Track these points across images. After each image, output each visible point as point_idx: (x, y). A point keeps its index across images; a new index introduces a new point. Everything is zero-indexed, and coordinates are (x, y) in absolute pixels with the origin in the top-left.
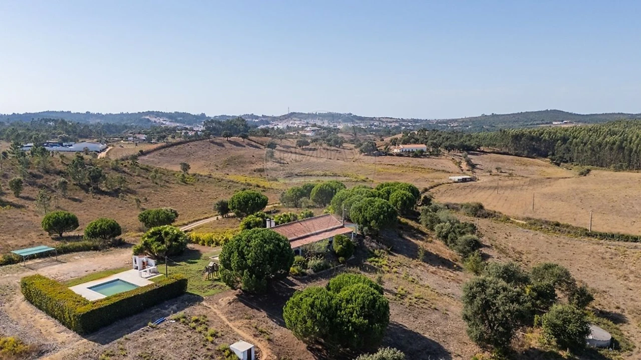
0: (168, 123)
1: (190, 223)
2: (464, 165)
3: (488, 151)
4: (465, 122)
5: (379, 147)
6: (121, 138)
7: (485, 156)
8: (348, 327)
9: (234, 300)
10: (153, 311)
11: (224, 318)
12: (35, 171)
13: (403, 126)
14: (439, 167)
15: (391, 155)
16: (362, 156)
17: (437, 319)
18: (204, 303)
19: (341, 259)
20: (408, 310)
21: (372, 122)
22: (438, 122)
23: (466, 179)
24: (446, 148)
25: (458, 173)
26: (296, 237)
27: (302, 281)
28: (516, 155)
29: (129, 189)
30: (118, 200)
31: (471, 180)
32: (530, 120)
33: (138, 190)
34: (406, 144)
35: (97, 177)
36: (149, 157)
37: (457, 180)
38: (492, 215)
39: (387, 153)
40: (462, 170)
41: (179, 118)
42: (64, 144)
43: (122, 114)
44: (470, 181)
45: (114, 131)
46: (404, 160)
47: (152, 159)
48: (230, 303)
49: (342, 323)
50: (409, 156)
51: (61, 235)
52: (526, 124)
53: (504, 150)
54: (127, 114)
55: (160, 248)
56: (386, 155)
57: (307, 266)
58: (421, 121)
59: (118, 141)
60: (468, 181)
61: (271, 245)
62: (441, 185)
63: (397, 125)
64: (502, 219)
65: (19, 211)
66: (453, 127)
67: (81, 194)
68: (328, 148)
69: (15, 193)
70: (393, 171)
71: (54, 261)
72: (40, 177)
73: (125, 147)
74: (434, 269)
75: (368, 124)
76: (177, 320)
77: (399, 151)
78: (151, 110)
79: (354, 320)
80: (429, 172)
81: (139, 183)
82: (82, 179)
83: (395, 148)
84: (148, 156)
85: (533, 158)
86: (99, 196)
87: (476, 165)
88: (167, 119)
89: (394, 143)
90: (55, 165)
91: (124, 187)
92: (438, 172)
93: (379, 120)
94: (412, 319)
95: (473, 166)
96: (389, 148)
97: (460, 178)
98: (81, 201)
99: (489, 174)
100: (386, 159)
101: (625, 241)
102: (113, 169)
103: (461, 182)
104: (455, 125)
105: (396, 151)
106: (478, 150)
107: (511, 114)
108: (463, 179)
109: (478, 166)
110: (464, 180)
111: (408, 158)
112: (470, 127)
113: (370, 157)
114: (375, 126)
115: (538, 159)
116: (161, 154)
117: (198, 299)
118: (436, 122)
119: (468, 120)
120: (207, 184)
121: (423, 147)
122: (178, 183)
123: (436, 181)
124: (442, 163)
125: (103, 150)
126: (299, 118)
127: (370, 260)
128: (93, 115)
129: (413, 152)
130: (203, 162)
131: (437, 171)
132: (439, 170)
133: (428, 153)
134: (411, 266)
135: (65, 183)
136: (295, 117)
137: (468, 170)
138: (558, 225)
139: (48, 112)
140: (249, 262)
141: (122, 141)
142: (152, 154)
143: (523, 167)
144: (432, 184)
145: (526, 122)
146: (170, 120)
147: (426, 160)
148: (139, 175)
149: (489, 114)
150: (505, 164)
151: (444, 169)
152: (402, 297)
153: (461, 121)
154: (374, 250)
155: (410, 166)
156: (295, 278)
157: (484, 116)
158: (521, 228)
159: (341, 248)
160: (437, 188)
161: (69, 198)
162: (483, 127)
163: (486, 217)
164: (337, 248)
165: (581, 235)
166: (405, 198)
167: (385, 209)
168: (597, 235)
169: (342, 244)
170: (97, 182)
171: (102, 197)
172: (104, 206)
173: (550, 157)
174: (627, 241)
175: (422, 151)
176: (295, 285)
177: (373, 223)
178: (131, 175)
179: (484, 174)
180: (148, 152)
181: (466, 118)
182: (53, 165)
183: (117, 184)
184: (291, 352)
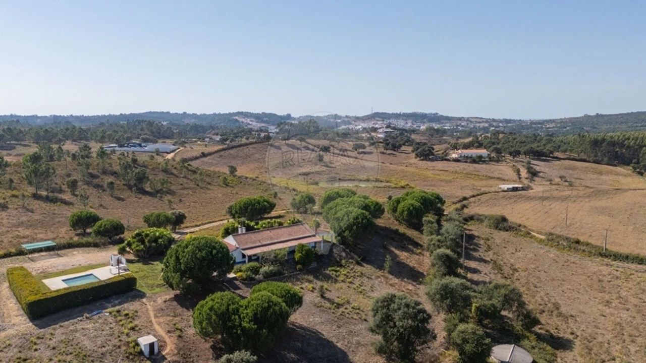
0: (254, 123)
1: (203, 224)
2: (524, 173)
3: (562, 157)
4: (563, 123)
5: (436, 152)
6: (199, 138)
7: (557, 163)
8: (237, 330)
9: (171, 300)
10: (97, 304)
11: (152, 314)
12: (95, 172)
13: (493, 126)
14: (496, 175)
15: (448, 160)
16: (417, 161)
17: (361, 329)
18: (144, 300)
19: (299, 266)
20: (336, 319)
21: (459, 122)
22: (532, 123)
23: (517, 188)
24: (511, 154)
25: (514, 181)
26: (260, 244)
27: (248, 286)
28: (595, 162)
29: (170, 190)
30: (156, 200)
31: (523, 189)
32: (641, 121)
33: (178, 191)
34: (467, 149)
35: (141, 178)
36: (209, 159)
37: (506, 189)
38: (513, 228)
39: (444, 158)
40: (520, 178)
41: (265, 119)
42: (143, 145)
43: (215, 114)
44: (521, 190)
45: (201, 131)
46: (461, 166)
47: (210, 161)
48: (165, 302)
49: (234, 327)
50: (466, 162)
51: (85, 231)
52: (635, 125)
53: (583, 156)
54: (220, 114)
55: (138, 248)
56: (442, 160)
57: (259, 271)
58: (514, 121)
59: (195, 141)
60: (519, 190)
61: (204, 252)
62: (486, 193)
63: (486, 125)
64: (522, 233)
65: (67, 207)
66: (548, 128)
67: (126, 194)
68: (385, 151)
69: (71, 191)
70: (443, 178)
71: (55, 255)
72: (97, 177)
73: (195, 148)
74: (396, 281)
75: (454, 124)
76: (110, 313)
77: (457, 156)
78: (241, 111)
79: (245, 324)
80: (482, 180)
81: (182, 184)
82: (130, 180)
83: (454, 153)
84: (209, 157)
85: (615, 166)
86: (141, 196)
87: (539, 172)
88: (254, 120)
89: (455, 147)
90: (113, 166)
91: (166, 188)
92: (492, 180)
93: (468, 120)
94: (334, 327)
95: (533, 174)
96: (448, 153)
97: (511, 186)
98: (123, 200)
99: (548, 183)
100: (440, 165)
101: (639, 264)
102: (163, 171)
103: (511, 191)
104: (551, 126)
105: (454, 156)
106: (551, 155)
107: (620, 114)
108: (513, 188)
109: (541, 174)
110: (515, 189)
111: (465, 164)
112: (568, 128)
113: (425, 162)
114: (463, 126)
115: (621, 167)
116: (221, 156)
117: (142, 295)
118: (530, 123)
119: (568, 121)
120: (247, 187)
121: (483, 152)
122: (219, 185)
123: (483, 189)
124: (500, 170)
125: (173, 151)
126: (382, 118)
127: (329, 269)
128: (189, 115)
129: (471, 157)
130: (256, 165)
131: (492, 178)
132: (494, 178)
133: (487, 159)
134: (373, 277)
135: (112, 183)
136: (379, 117)
137: (527, 178)
138: (578, 242)
139: (150, 113)
140: (183, 267)
141: (199, 142)
142: (213, 156)
143: (595, 176)
144: (475, 193)
145: (636, 123)
146: (257, 120)
147: (484, 166)
148: (185, 177)
149: (593, 114)
150: (576, 172)
151: (500, 176)
152: (339, 306)
153: (559, 121)
154: (341, 260)
155: (464, 172)
156: (243, 283)
157: (587, 116)
158: (536, 244)
159: (300, 256)
160: (479, 197)
161: (115, 197)
162: (583, 129)
163: (507, 231)
164: (297, 256)
165: (595, 255)
166: (411, 208)
167: (360, 220)
168: (611, 256)
169: (301, 253)
170: (142, 183)
171: (143, 197)
172: (141, 205)
173: (632, 165)
174: (641, 264)
175: (480, 157)
176: (239, 289)
177: (347, 233)
178: (177, 177)
179: (544, 183)
180: (210, 154)
181: (565, 119)
182: (111, 166)
183: (159, 185)
184: (194, 348)
